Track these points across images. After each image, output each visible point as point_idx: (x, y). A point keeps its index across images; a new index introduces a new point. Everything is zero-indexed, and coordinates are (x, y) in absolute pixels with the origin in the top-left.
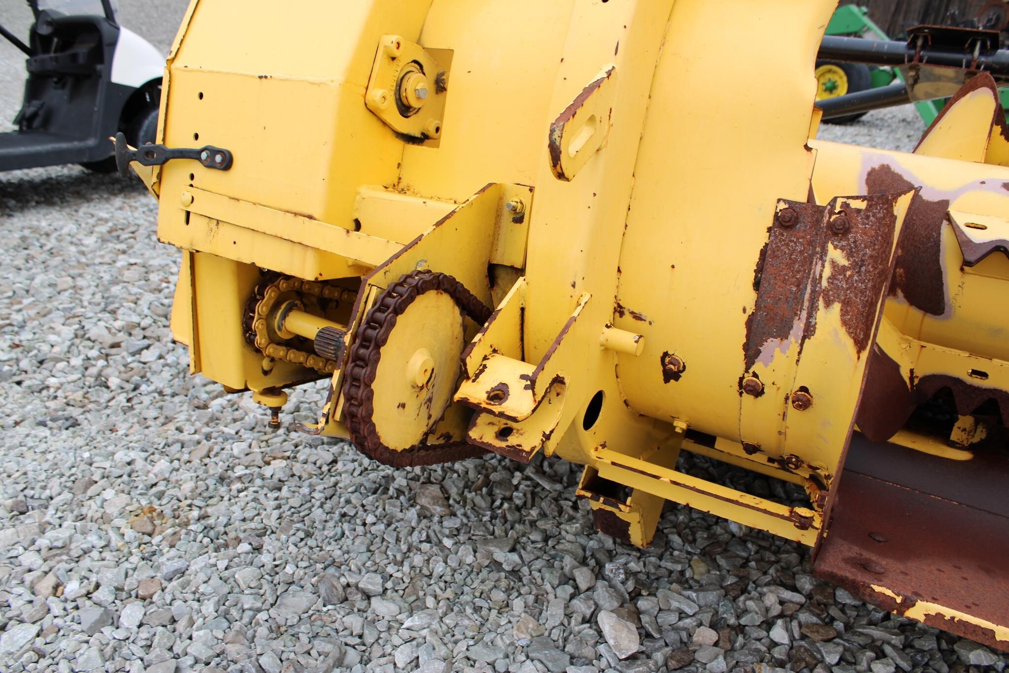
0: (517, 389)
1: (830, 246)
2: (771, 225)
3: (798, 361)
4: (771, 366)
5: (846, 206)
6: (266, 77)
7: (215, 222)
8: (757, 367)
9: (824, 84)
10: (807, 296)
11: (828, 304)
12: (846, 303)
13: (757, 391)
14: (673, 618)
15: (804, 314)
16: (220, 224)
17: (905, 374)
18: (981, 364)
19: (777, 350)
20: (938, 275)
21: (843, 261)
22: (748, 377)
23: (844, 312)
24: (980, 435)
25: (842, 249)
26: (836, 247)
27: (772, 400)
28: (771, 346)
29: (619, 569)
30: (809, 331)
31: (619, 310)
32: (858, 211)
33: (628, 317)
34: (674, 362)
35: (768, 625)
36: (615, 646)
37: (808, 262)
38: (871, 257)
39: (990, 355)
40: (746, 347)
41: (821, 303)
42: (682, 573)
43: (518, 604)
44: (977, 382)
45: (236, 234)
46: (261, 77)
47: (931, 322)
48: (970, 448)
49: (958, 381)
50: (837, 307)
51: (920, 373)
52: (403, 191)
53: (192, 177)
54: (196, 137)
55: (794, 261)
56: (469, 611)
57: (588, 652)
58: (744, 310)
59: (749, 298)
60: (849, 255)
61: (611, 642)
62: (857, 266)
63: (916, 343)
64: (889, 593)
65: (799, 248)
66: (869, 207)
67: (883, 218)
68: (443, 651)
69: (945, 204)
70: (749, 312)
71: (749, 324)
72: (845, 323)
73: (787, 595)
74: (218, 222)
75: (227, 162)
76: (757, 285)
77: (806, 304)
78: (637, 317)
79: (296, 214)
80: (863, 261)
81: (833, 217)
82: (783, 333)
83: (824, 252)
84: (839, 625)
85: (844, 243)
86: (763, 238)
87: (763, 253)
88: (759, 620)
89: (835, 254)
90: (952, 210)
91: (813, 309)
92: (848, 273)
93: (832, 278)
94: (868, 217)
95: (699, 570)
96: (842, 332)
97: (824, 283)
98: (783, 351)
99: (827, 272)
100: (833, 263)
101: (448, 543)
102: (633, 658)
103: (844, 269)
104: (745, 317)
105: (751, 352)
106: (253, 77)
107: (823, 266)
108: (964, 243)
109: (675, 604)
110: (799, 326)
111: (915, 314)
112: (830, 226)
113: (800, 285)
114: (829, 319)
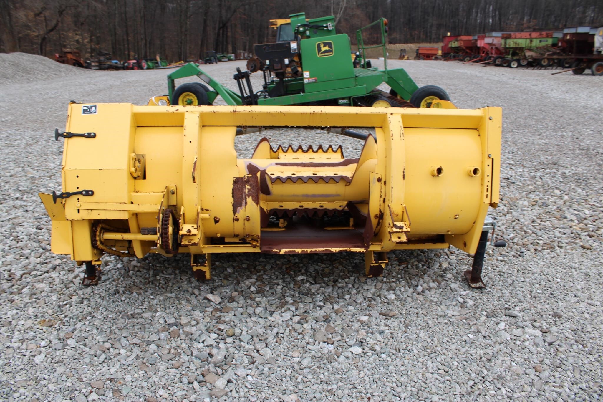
0: (192, 229)
2: (233, 183)
3: (245, 211)
4: (239, 213)
5: (247, 176)
6: (102, 169)
7: (90, 210)
8: (237, 214)
9: (186, 101)
10: (244, 196)
11: (249, 197)
12: (252, 196)
13: (237, 220)
14: (225, 294)
15: (244, 200)
16: (92, 210)
17: (265, 210)
18: (281, 204)
20: (267, 186)
21: (250, 188)
22: (235, 217)
23: (252, 198)
24: (286, 224)
26: (247, 185)
27: (241, 221)
28: (239, 209)
30: (246, 204)
31: (202, 210)
32: (250, 177)
33: (205, 211)
34: (217, 218)
35: (249, 288)
37: (243, 190)
38: (255, 186)
39: (282, 201)
40: (233, 211)
41: (247, 197)
42: (221, 284)
43: (183, 302)
44: (281, 208)
46: (100, 169)
47: (268, 197)
48: (285, 227)
49: (277, 209)
50: (251, 197)
51: (269, 209)
52: (137, 192)
53: (78, 199)
54: (78, 188)
55: (240, 190)
56: (171, 307)
57: (208, 305)
59: (232, 200)
60: (251, 186)
61: (214, 300)
62: (252, 188)
63: (266, 203)
64: (276, 250)
65: (240, 187)
66: (252, 176)
67: (256, 178)
68: (171, 317)
69: (265, 170)
71: (233, 205)
72: (253, 200)
73: (251, 280)
75: (93, 193)
76: (233, 197)
77: (244, 198)
78: (207, 210)
79: (121, 203)
81: (245, 179)
82: (241, 206)
83: (245, 187)
84: (267, 282)
85: (249, 184)
86: (232, 187)
87: (233, 190)
88: (246, 288)
89: (248, 187)
90: (267, 171)
91: (246, 199)
92: (251, 190)
93: (248, 192)
94: (252, 178)
95: (225, 282)
98: (241, 209)
99: (247, 191)
101: (152, 297)
102: (220, 303)
104: (232, 204)
105: (235, 211)
106: (97, 169)
107: (246, 189)
108: (271, 179)
109: (223, 291)
110: (244, 203)
111: (264, 196)
112: (245, 181)
113: (242, 194)
114: (250, 200)
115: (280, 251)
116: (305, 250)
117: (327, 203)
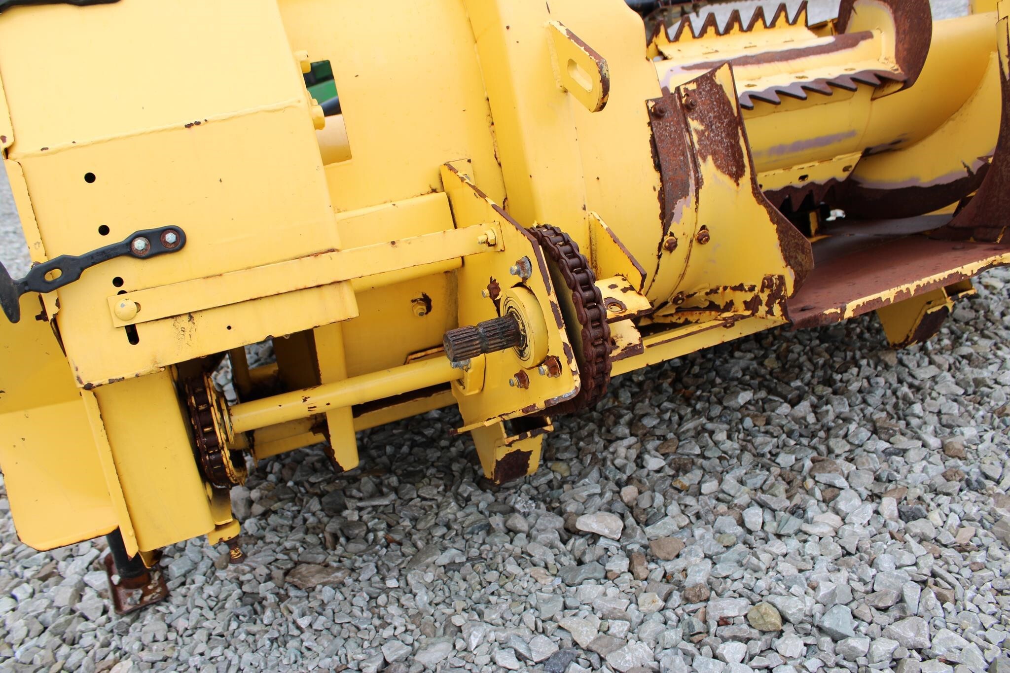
0: (618, 296)
1: (690, 120)
2: (648, 120)
3: (696, 208)
4: (682, 221)
5: (686, 90)
6: (198, 123)
7: (186, 318)
8: (672, 228)
10: (690, 160)
11: (704, 159)
12: (714, 154)
13: (673, 246)
15: (692, 173)
16: (195, 316)
19: (684, 206)
21: (701, 127)
22: (666, 239)
23: (715, 161)
25: (696, 119)
26: (693, 119)
27: (682, 248)
28: (678, 206)
29: (527, 502)
30: (699, 183)
32: (694, 91)
36: (611, 532)
37: (682, 137)
38: (715, 117)
40: (662, 216)
41: (700, 160)
43: (512, 569)
45: (226, 318)
46: (189, 126)
50: (710, 158)
53: (118, 282)
55: (675, 139)
56: (492, 599)
57: (601, 551)
58: (655, 189)
59: (655, 178)
60: (702, 122)
61: (606, 532)
62: (709, 126)
64: (833, 310)
65: (673, 129)
66: (698, 86)
67: (711, 89)
70: (658, 189)
71: (660, 197)
72: (718, 167)
73: (625, 443)
74: (190, 315)
76: (658, 167)
77: (691, 165)
79: (316, 255)
80: (711, 122)
81: (684, 101)
82: (685, 194)
83: (687, 125)
85: (696, 115)
86: (647, 133)
87: (653, 142)
88: (633, 466)
89: (695, 125)
91: (696, 167)
92: (706, 134)
93: (700, 140)
94: (700, 93)
96: (719, 173)
97: (697, 146)
98: (688, 206)
99: (695, 138)
100: (696, 131)
101: (392, 584)
102: (626, 534)
103: (703, 132)
104: (656, 194)
105: (666, 216)
106: (175, 129)
107: (690, 135)
109: (585, 494)
110: (692, 183)
112: (684, 106)
113: (684, 154)
114: (708, 168)
115: (843, 310)
116: (903, 288)
117: (816, 164)
